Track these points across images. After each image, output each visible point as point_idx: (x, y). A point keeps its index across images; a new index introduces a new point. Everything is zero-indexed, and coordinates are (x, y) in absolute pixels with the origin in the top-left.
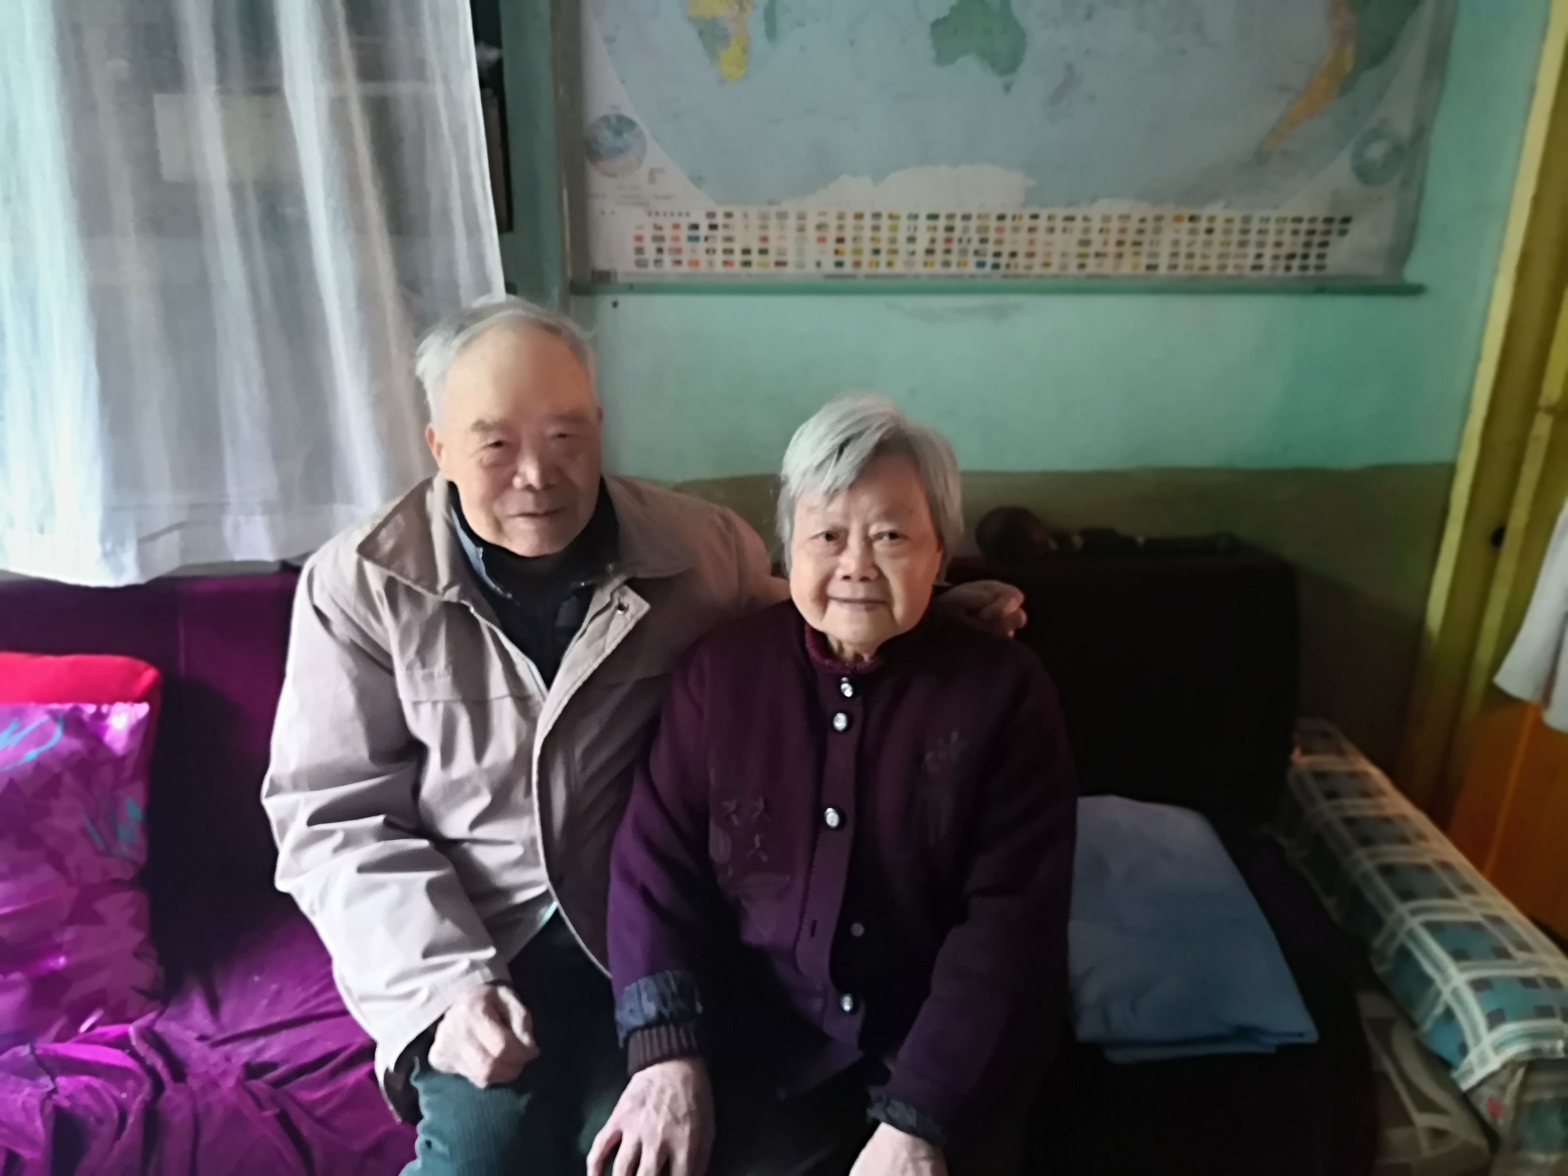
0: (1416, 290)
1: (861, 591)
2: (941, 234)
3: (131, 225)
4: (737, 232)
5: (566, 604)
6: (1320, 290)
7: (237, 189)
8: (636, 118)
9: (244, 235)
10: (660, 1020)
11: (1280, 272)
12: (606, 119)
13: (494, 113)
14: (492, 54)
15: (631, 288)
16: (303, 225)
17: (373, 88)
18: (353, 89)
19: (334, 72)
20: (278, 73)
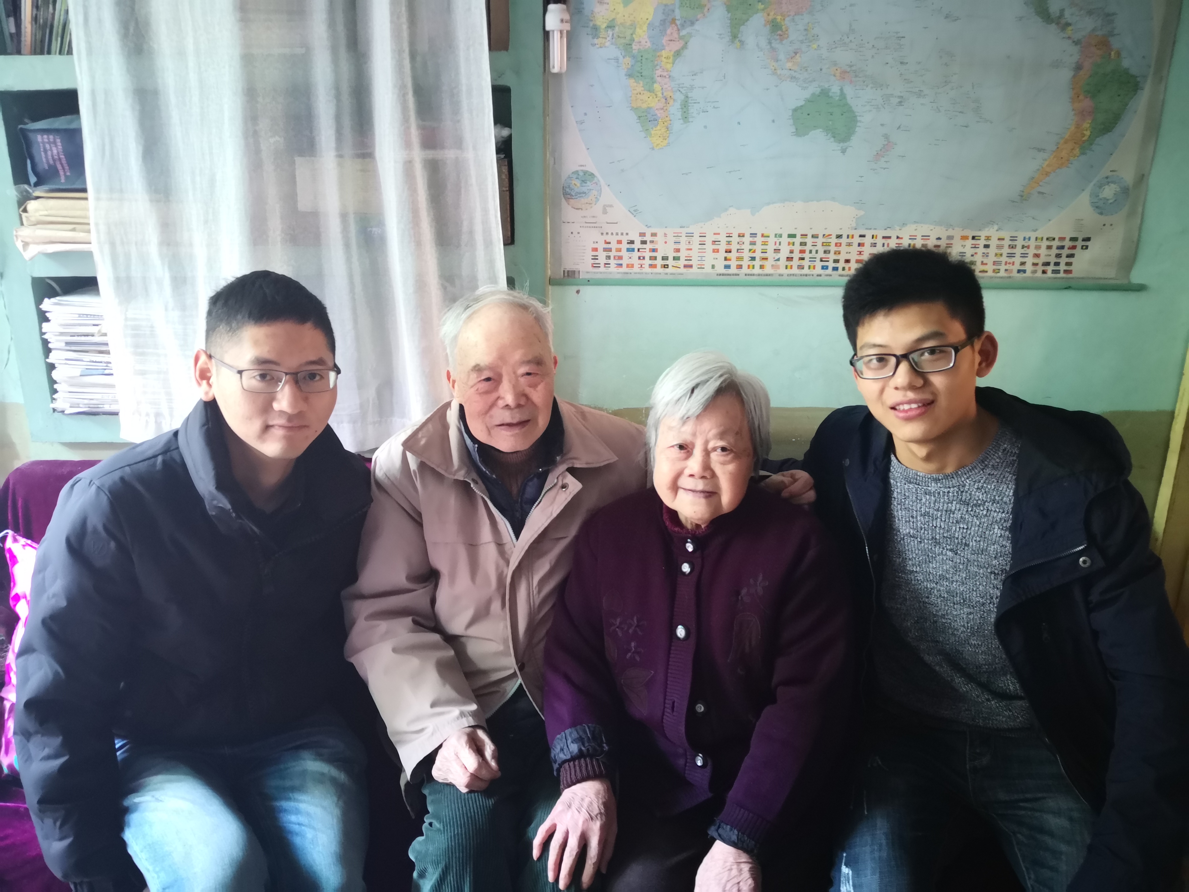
0: (1140, 288)
1: (700, 485)
2: (797, 248)
3: (279, 239)
4: (660, 246)
5: (530, 484)
6: (1068, 288)
7: (344, 216)
8: (596, 173)
9: (347, 245)
10: (581, 755)
11: (1039, 274)
12: (576, 172)
13: (505, 170)
14: (505, 132)
15: (588, 282)
16: (383, 239)
17: (430, 154)
18: (418, 155)
19: (407, 145)
20: (372, 146)
